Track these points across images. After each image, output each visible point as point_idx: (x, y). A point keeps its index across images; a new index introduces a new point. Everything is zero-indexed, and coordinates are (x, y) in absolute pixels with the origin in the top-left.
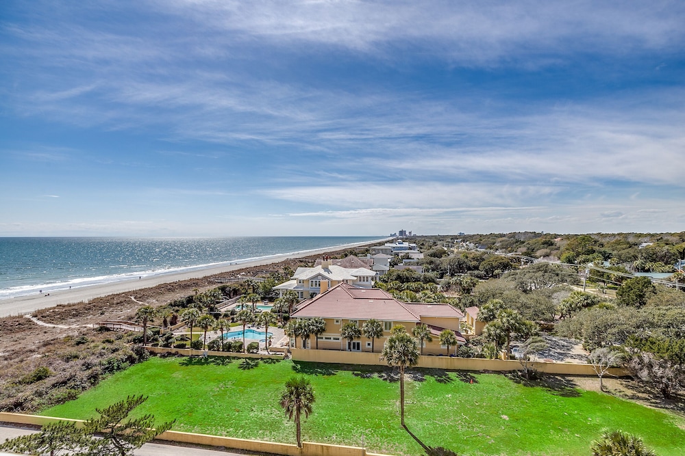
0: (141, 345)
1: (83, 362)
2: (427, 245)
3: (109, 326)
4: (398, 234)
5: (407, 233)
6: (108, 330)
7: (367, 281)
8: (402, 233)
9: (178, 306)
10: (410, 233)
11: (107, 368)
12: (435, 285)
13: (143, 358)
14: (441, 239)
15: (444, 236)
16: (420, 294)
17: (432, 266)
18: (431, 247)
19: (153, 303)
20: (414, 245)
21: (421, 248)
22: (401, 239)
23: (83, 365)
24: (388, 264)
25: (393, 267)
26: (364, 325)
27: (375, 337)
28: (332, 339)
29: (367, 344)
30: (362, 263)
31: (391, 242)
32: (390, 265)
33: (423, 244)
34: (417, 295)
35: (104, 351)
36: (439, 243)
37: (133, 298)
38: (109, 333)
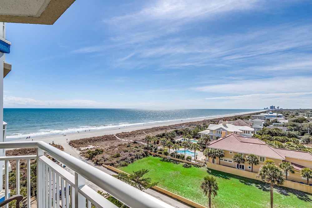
0: (147, 150)
1: (129, 153)
2: (291, 114)
3: (136, 142)
4: (269, 108)
5: (276, 108)
6: (136, 143)
7: (249, 133)
8: (272, 107)
9: (159, 137)
10: (278, 107)
11: (136, 157)
12: (297, 139)
13: (147, 156)
14: (302, 111)
15: (304, 110)
16: (285, 143)
17: (295, 127)
18: (294, 116)
19: (151, 135)
20: (281, 114)
21: (286, 117)
22: (271, 111)
23: (129, 154)
24: (263, 125)
25: (266, 126)
26: (247, 156)
27: (254, 164)
28: (228, 161)
29: (248, 167)
30: (246, 124)
31: (265, 112)
32: (264, 125)
33: (288, 114)
34: (283, 144)
35: (135, 150)
36: (300, 114)
37: (144, 132)
38: (137, 144)
